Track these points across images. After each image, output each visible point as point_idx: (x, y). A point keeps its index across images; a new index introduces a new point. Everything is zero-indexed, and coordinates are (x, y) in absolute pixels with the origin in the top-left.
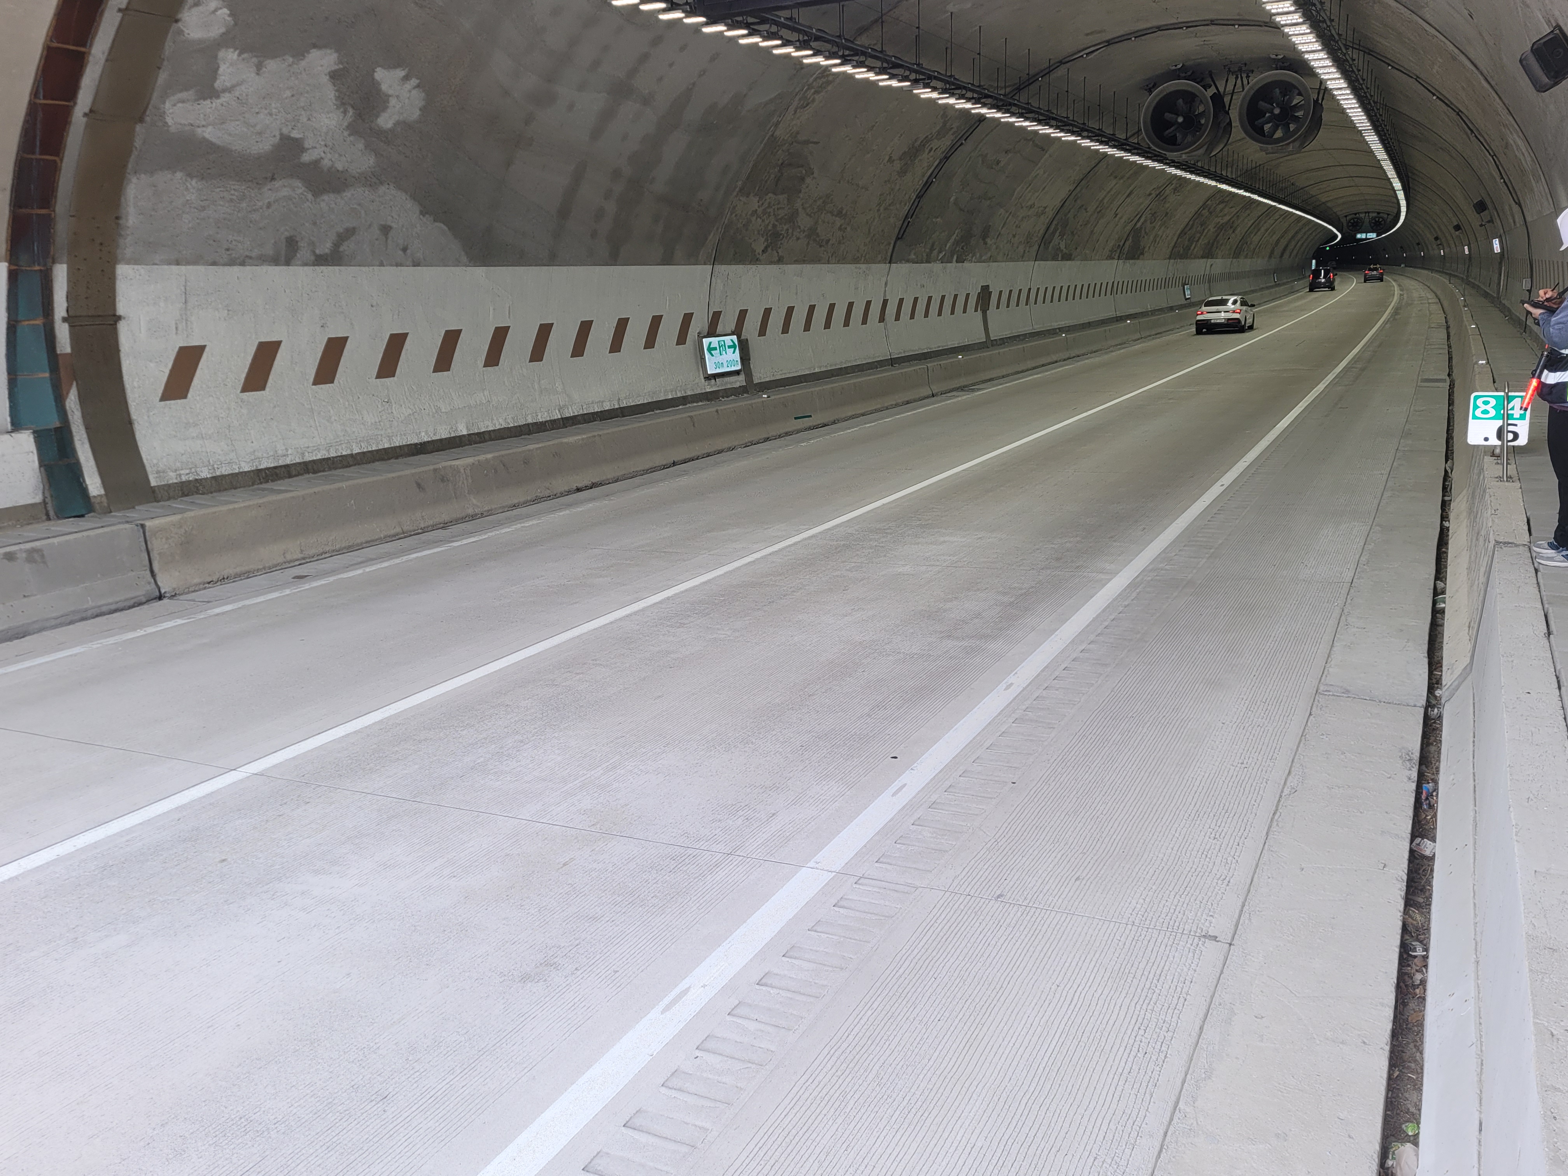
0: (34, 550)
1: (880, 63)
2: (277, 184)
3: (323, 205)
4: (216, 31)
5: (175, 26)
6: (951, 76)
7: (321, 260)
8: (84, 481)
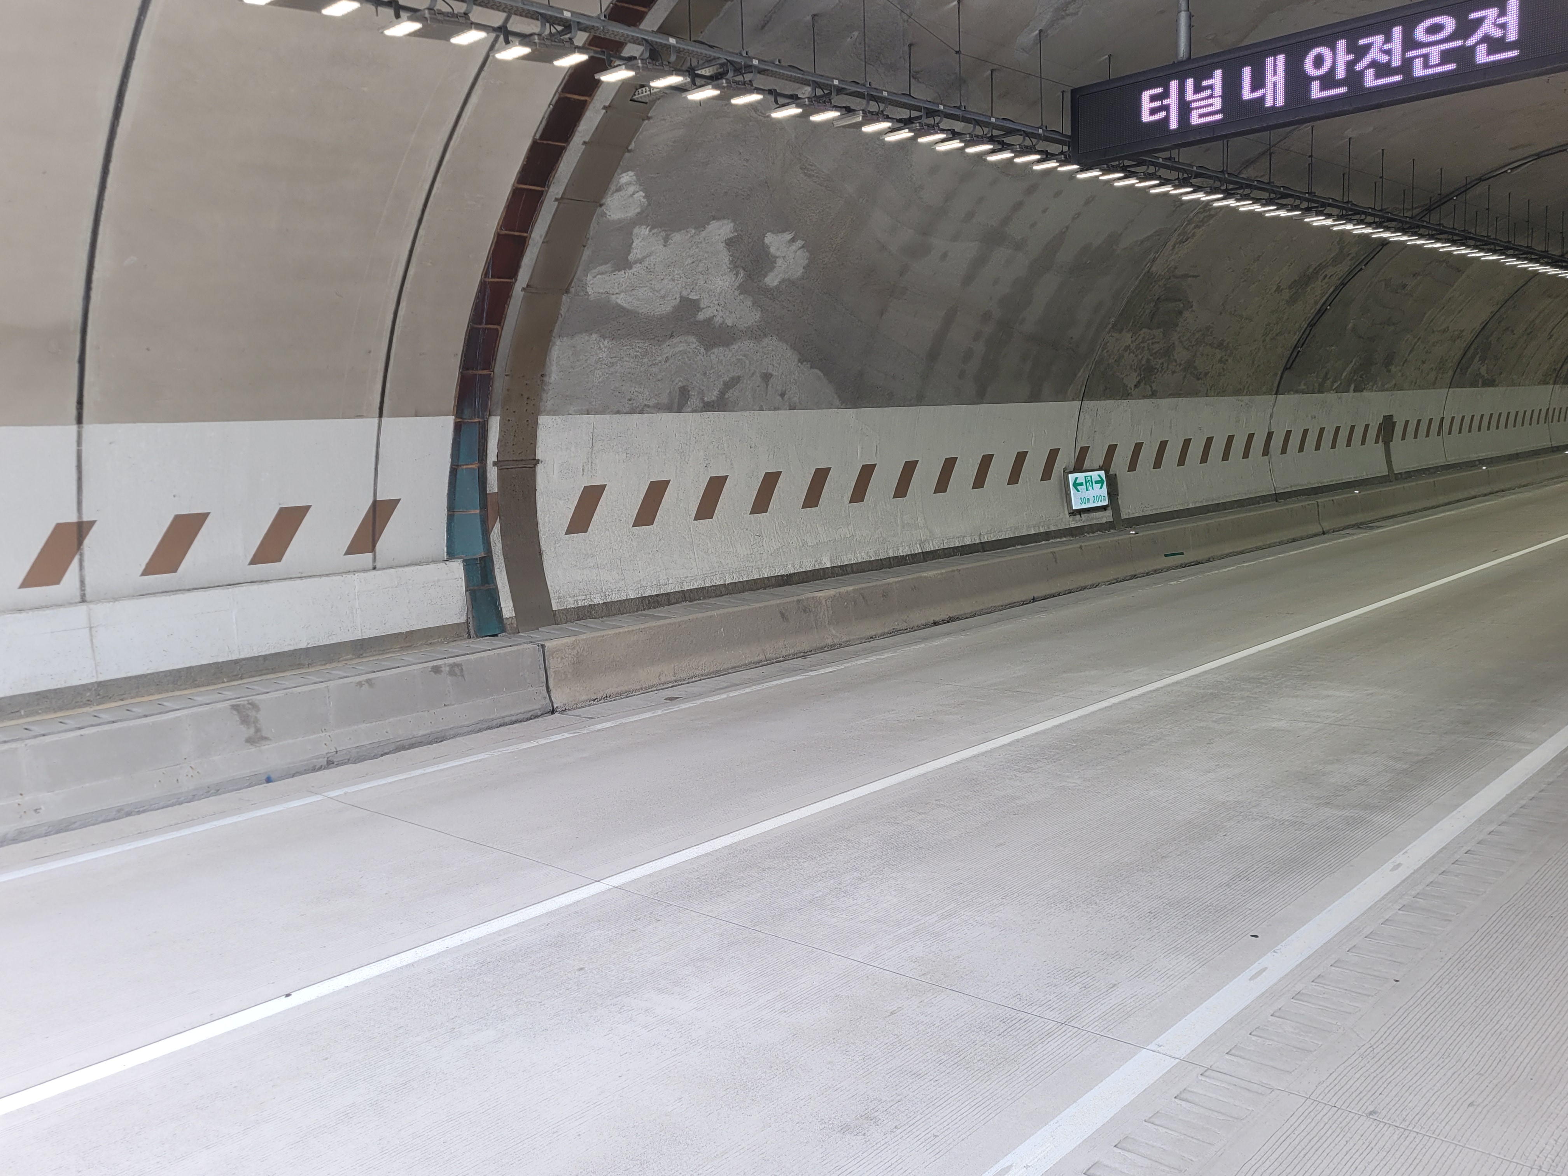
0: (455, 665)
1: (1268, 194)
2: (675, 340)
3: (713, 357)
4: (633, 211)
5: (599, 210)
6: (1348, 202)
7: (708, 407)
8: (500, 605)
